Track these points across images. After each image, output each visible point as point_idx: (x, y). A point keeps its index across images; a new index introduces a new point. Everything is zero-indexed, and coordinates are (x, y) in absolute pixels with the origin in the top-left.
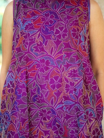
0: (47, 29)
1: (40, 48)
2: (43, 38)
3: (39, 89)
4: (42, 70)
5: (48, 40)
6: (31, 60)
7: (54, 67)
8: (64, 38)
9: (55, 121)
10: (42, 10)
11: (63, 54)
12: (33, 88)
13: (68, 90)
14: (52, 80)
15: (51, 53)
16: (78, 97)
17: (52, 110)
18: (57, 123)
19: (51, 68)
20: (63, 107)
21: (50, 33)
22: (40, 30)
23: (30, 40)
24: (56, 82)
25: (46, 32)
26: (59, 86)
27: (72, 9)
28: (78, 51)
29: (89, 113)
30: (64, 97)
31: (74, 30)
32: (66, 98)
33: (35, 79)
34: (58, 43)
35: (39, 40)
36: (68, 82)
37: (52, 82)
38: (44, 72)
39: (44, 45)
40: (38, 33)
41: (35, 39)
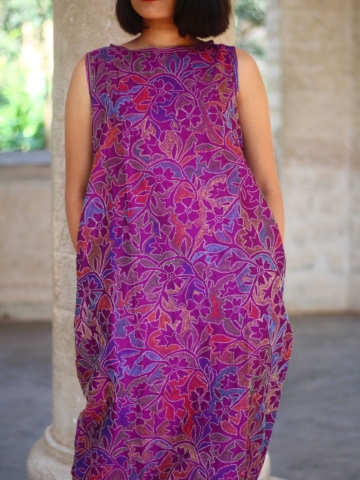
0: (162, 112)
1: (151, 147)
2: (156, 127)
3: (156, 225)
4: (158, 189)
5: (167, 131)
6: (137, 171)
7: (182, 181)
8: (195, 124)
9: (192, 288)
10: (149, 75)
11: (197, 156)
12: (144, 226)
13: (211, 224)
14: (179, 205)
15: (174, 156)
16: (232, 235)
17: (185, 265)
18: (196, 293)
19: (175, 183)
20: (204, 256)
21: (168, 118)
22: (148, 113)
23: (131, 133)
24: (188, 210)
25: (160, 116)
26: (194, 216)
27: (204, 70)
28: (224, 147)
29: (263, 263)
30: (205, 237)
31: (213, 110)
32: (211, 239)
33: (148, 207)
34: (184, 135)
35: (148, 132)
36: (210, 208)
37: (180, 208)
38: (162, 191)
39: (158, 140)
40: (146, 120)
41: (141, 130)
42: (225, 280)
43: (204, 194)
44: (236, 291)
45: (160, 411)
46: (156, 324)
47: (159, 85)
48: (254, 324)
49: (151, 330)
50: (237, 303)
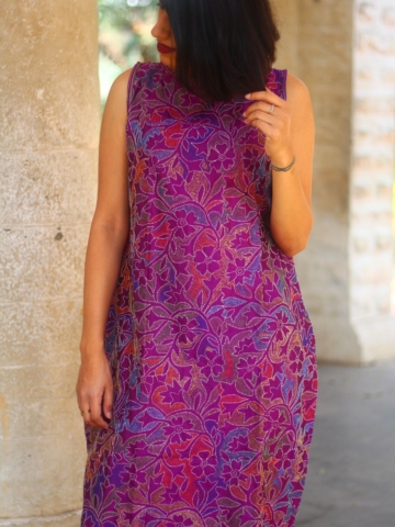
0: (193, 150)
1: (177, 188)
2: (184, 166)
4: (179, 233)
5: (194, 172)
6: (159, 212)
7: (205, 227)
9: (205, 343)
11: (223, 201)
12: (161, 272)
13: (232, 276)
14: (199, 254)
15: (199, 200)
16: (253, 289)
17: (199, 318)
18: (208, 349)
19: (197, 229)
20: (221, 311)
21: (199, 158)
22: (178, 151)
23: (157, 170)
24: (208, 259)
25: (191, 155)
28: (247, 194)
29: (283, 316)
30: (224, 290)
31: (248, 154)
33: (166, 252)
34: (213, 177)
35: (174, 171)
36: (231, 258)
37: (200, 257)
38: (183, 237)
39: (185, 181)
40: (175, 157)
41: (167, 168)
42: (240, 338)
43: (226, 243)
44: (252, 349)
46: (163, 379)
48: (266, 383)
49: (156, 384)
50: (251, 361)
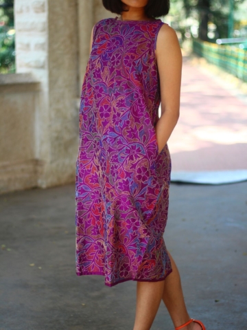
1: (97, 74)
2: (101, 64)
3: (93, 117)
5: (105, 66)
7: (106, 95)
11: (115, 82)
12: (90, 117)
13: (114, 121)
14: (101, 108)
15: (106, 81)
16: (122, 129)
17: (100, 140)
18: (102, 157)
19: (103, 96)
20: (107, 138)
21: (107, 59)
22: (100, 56)
24: (105, 111)
25: (104, 58)
26: (107, 115)
28: (128, 79)
29: (137, 148)
30: (110, 127)
32: (112, 130)
33: (92, 107)
34: (112, 70)
35: (98, 66)
36: (115, 112)
38: (96, 99)
39: (101, 71)
40: (98, 59)
41: (95, 64)
42: (113, 154)
43: (114, 104)
44: (117, 161)
45: (89, 219)
46: (89, 171)
47: (113, 41)
48: (121, 181)
49: (86, 174)
50: (116, 167)
